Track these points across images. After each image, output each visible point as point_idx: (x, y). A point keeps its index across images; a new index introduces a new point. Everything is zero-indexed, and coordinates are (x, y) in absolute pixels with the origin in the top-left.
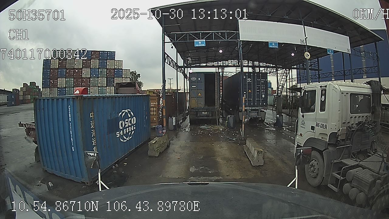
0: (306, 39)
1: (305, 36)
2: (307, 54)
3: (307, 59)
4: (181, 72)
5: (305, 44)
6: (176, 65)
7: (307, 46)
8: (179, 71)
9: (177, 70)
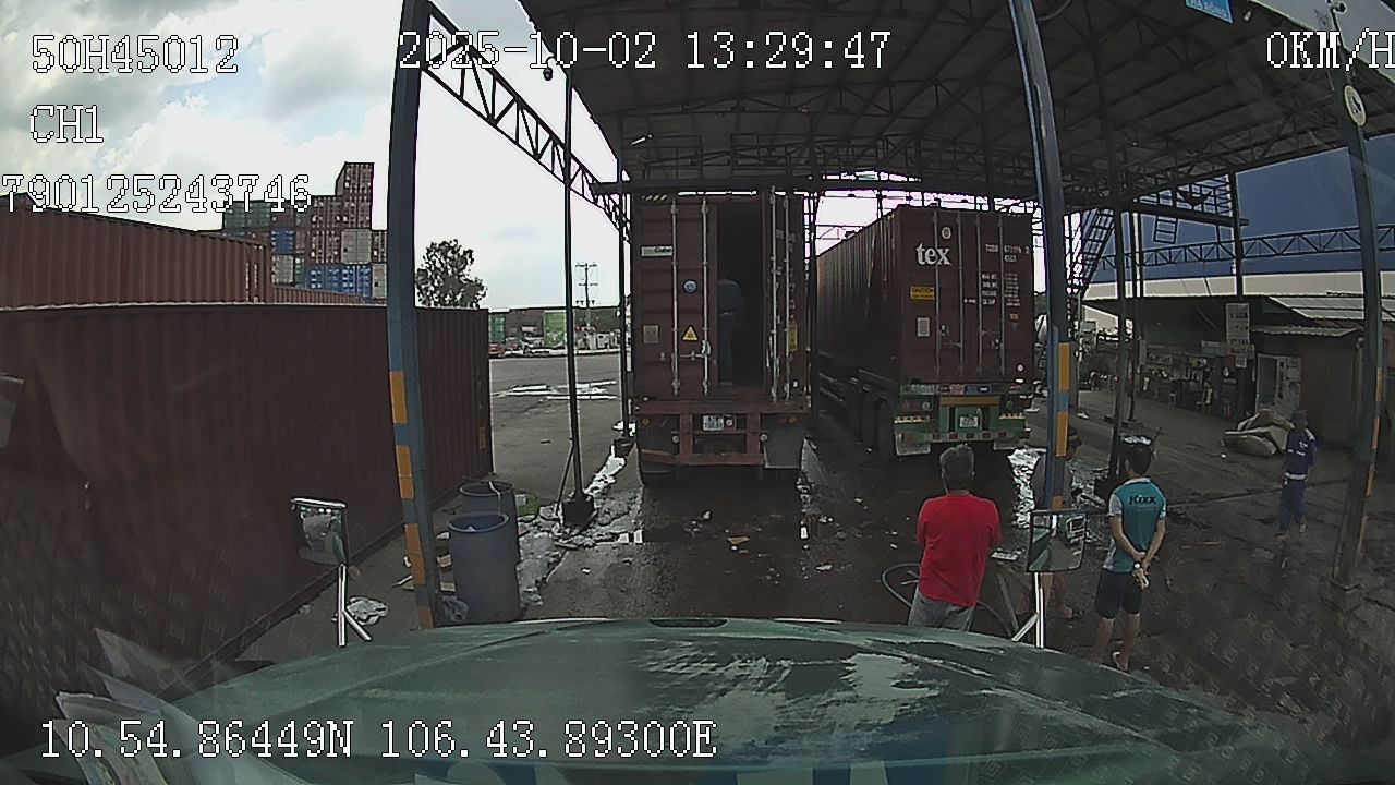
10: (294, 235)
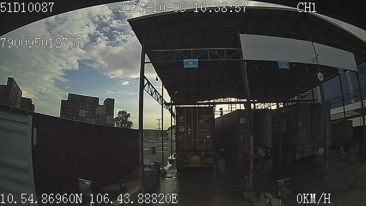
0: (317, 57)
1: (316, 54)
2: (321, 76)
3: (320, 81)
4: (167, 109)
5: (317, 64)
6: (161, 98)
7: (319, 65)
8: (165, 107)
9: (162, 105)
10: (86, 105)
